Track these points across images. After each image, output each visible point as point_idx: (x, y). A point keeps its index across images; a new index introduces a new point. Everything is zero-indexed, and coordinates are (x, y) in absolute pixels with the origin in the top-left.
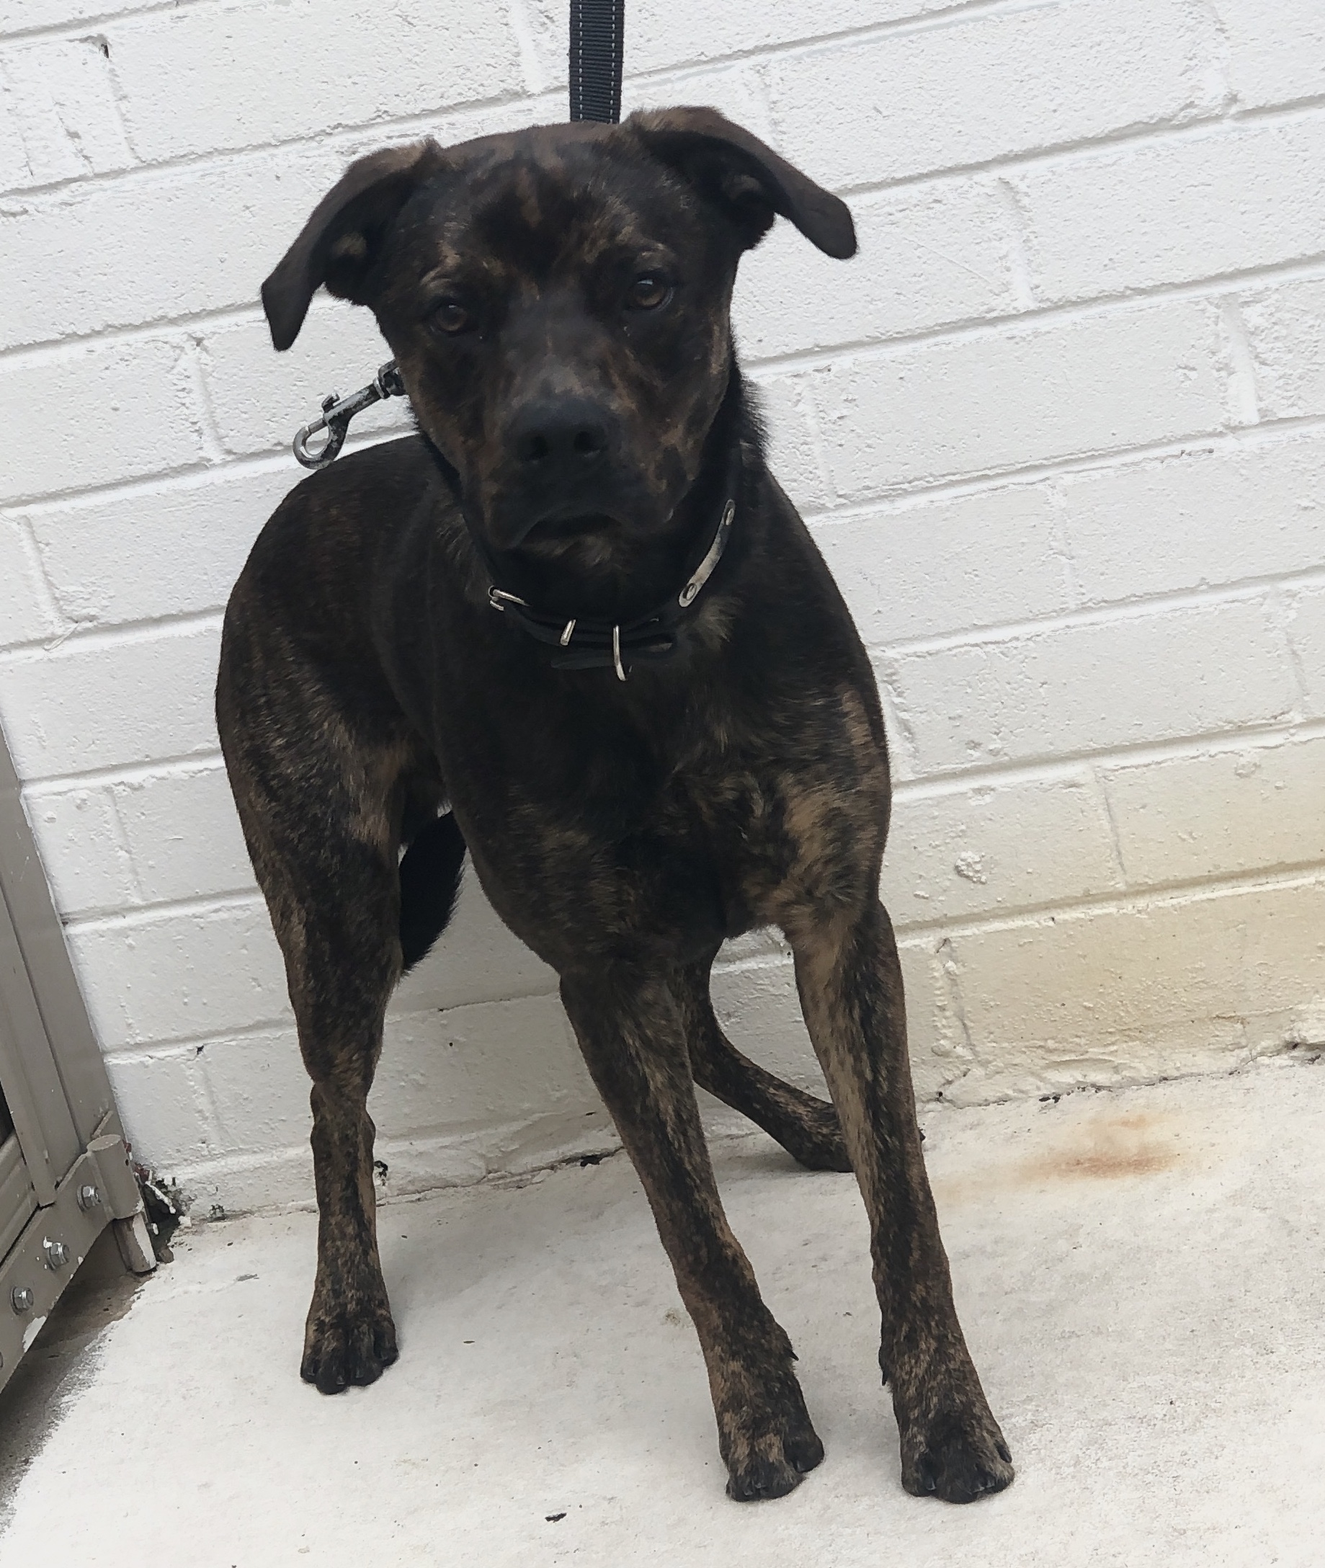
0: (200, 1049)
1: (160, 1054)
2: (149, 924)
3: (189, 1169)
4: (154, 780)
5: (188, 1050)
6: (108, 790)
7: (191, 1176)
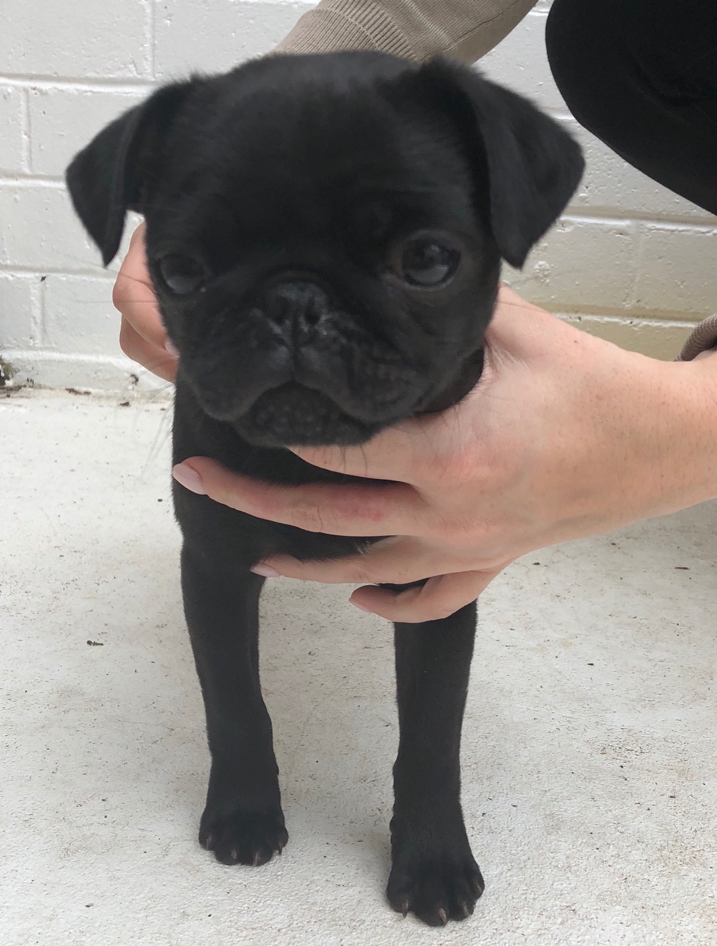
0: (43, 279)
1: (20, 275)
2: (31, 188)
3: (19, 353)
4: (56, 91)
5: (36, 277)
6: (26, 90)
7: (19, 357)
